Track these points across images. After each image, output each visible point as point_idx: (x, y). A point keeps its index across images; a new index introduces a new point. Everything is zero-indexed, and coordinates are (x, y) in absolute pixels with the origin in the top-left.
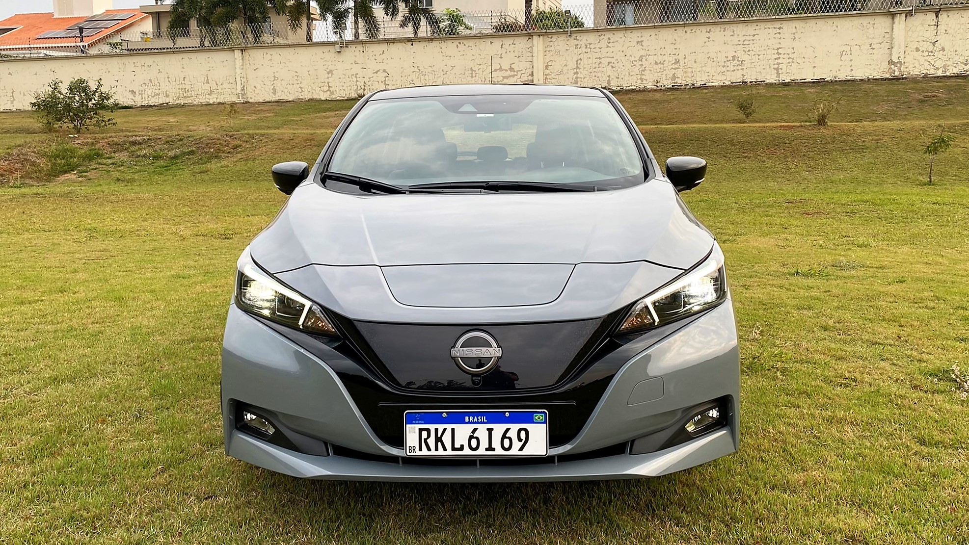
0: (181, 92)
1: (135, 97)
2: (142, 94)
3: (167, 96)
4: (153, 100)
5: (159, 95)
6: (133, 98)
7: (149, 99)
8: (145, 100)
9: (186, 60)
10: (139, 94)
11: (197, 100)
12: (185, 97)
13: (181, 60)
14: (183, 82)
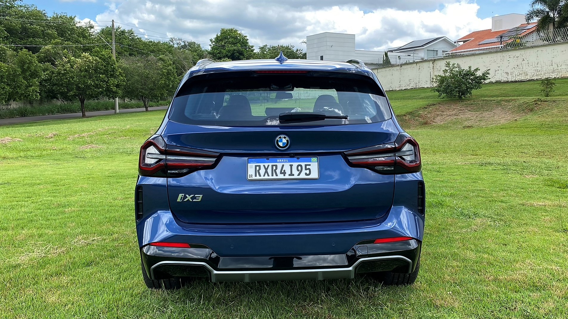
0: (535, 72)
1: (508, 76)
3: (527, 75)
4: (518, 78)
5: (522, 74)
7: (516, 77)
8: (514, 78)
9: (540, 52)
10: (511, 74)
11: (544, 77)
12: (537, 75)
13: (536, 52)
14: (537, 66)
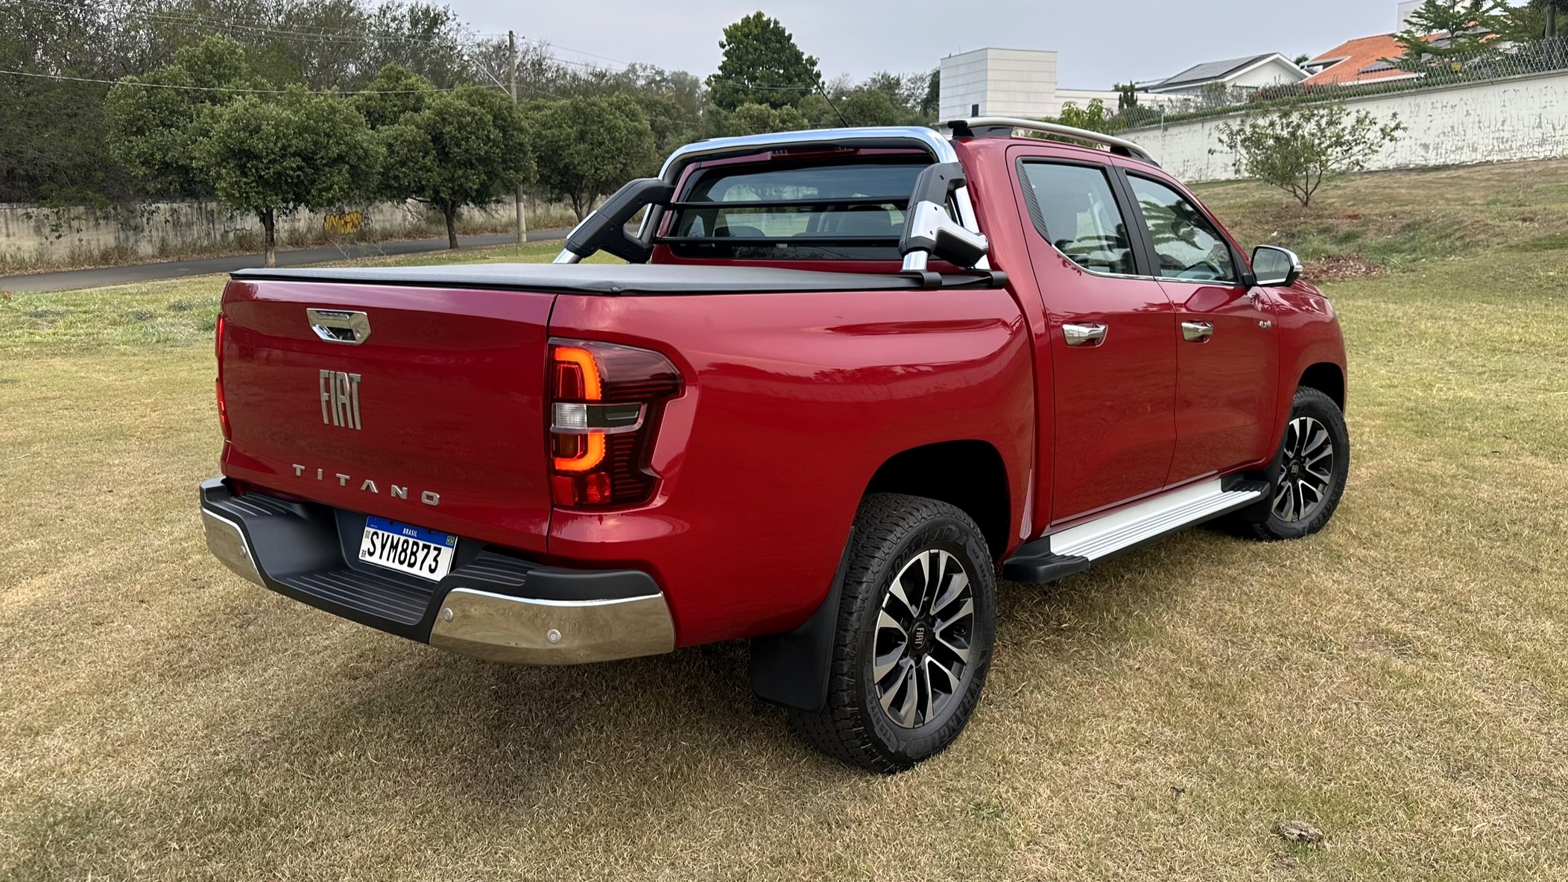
0: (1496, 144)
1: (1427, 152)
2: (1437, 149)
3: (1475, 150)
4: (1452, 157)
5: (1462, 148)
6: (1425, 155)
7: (1447, 155)
8: (1441, 158)
9: (1510, 94)
10: (1434, 148)
11: (1519, 155)
12: (1500, 151)
13: (1501, 93)
14: (1501, 128)
